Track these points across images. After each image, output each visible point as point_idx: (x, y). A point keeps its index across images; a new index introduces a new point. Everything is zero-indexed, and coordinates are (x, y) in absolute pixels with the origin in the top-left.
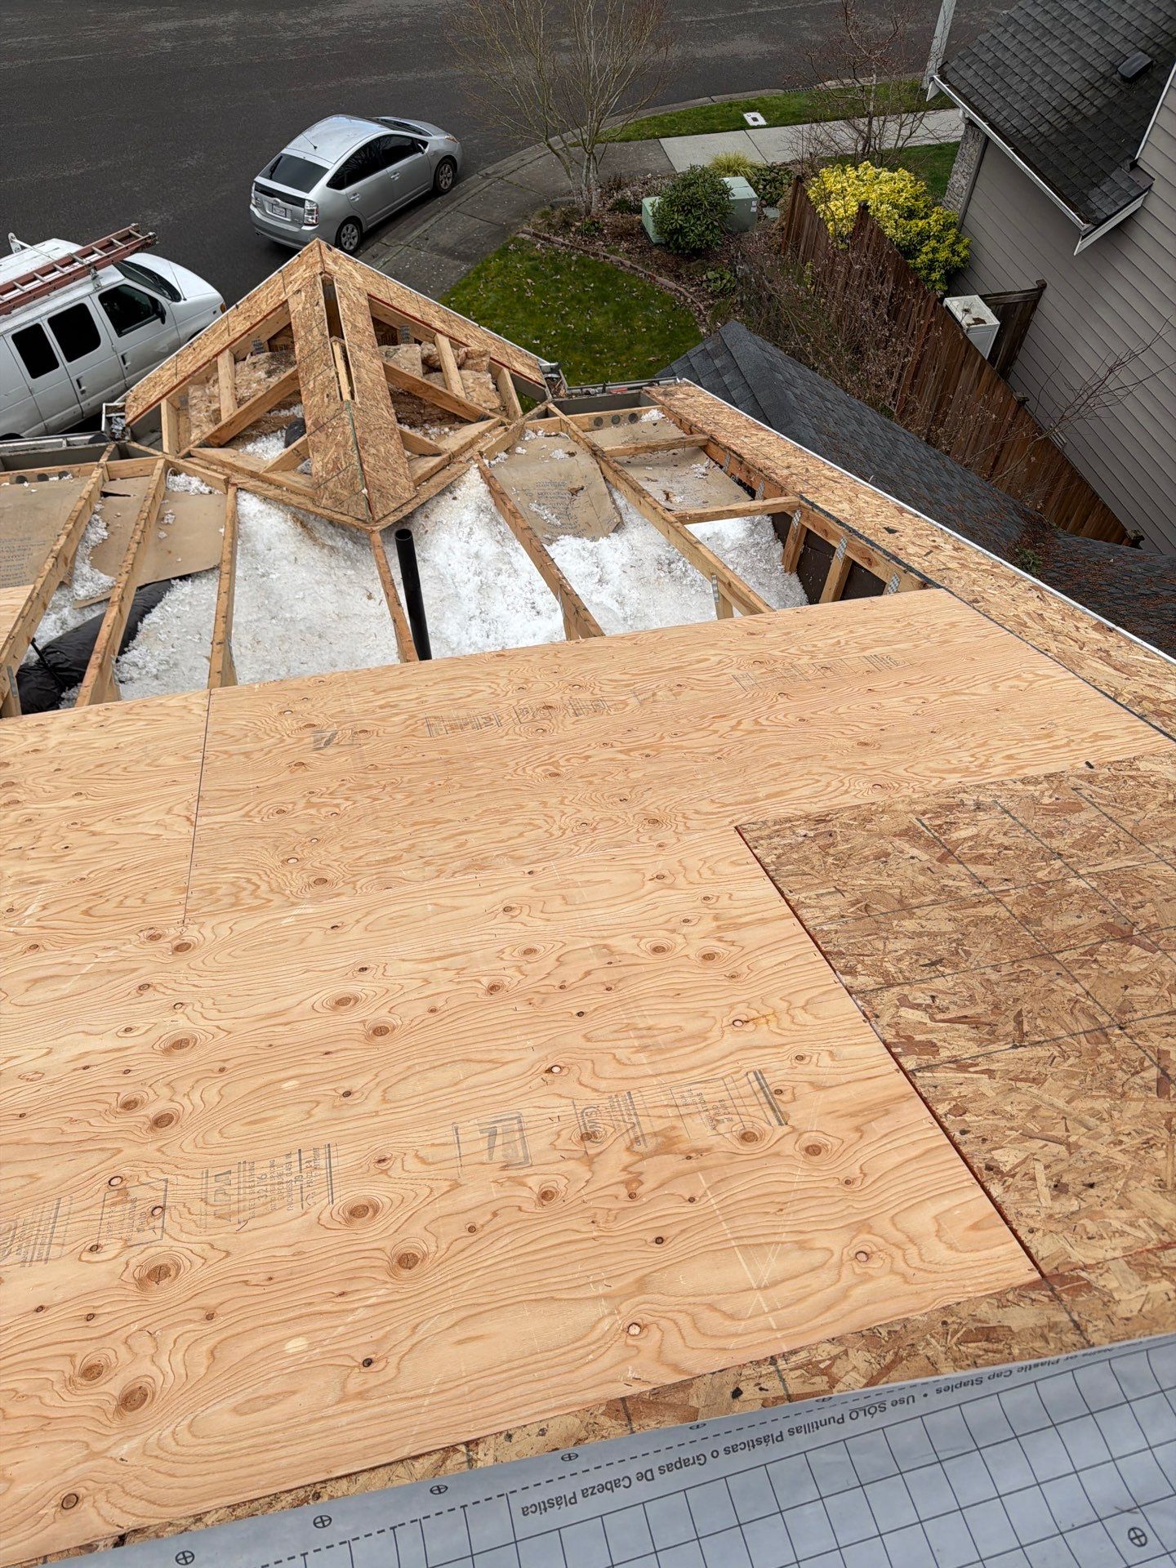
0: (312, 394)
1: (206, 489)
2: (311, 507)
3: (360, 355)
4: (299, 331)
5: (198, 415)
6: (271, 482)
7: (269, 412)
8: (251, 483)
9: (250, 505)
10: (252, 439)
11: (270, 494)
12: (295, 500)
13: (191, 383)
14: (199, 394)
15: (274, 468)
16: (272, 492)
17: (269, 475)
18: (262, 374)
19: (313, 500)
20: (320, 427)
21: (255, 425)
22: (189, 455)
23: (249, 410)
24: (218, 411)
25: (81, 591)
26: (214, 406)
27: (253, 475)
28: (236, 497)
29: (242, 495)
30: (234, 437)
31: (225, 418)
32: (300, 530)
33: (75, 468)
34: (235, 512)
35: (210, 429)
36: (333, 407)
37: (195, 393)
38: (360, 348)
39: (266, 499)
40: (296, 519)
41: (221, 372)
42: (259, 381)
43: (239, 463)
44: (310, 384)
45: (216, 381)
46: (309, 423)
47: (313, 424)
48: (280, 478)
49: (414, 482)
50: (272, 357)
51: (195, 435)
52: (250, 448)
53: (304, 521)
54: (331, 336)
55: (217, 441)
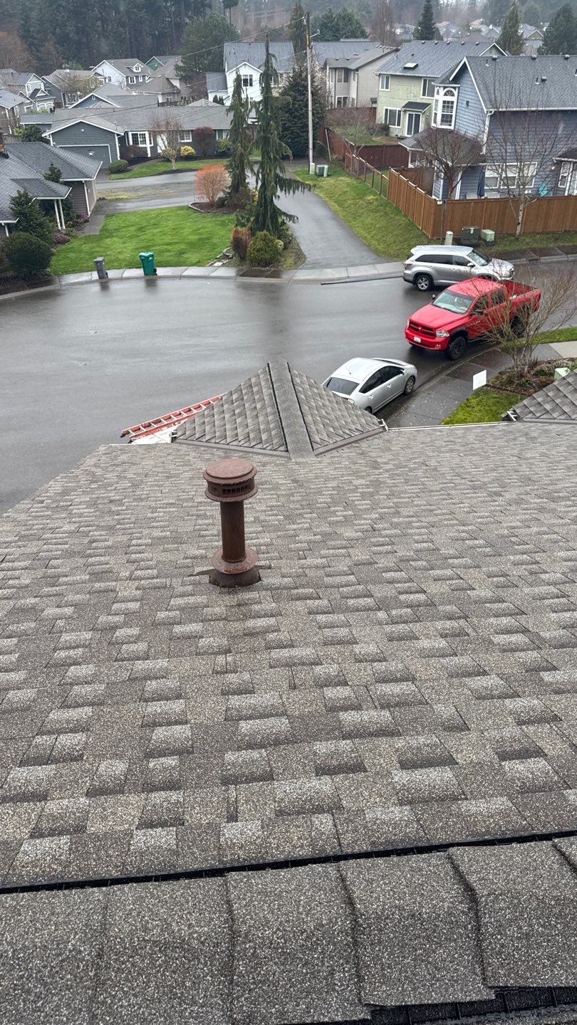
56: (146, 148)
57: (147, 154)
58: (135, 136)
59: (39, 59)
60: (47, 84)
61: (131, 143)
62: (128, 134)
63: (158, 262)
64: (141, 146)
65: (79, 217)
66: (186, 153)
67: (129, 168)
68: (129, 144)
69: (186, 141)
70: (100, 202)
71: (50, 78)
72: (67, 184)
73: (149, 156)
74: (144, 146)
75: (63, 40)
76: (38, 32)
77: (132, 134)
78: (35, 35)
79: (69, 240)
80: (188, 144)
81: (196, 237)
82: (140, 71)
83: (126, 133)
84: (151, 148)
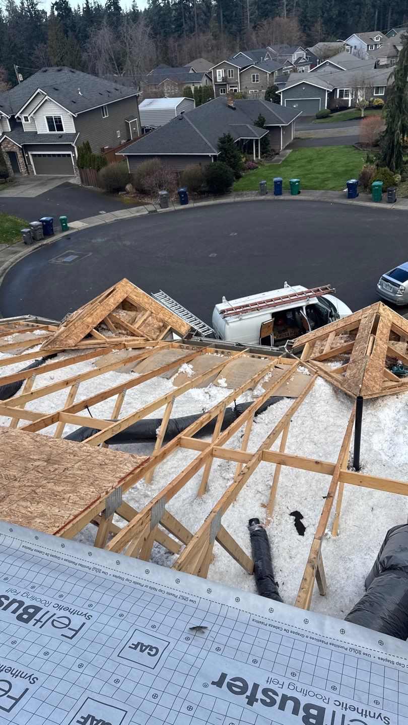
0: (356, 351)
1: (308, 373)
2: (340, 386)
3: (380, 342)
4: (361, 330)
5: (316, 350)
6: (330, 376)
7: (341, 354)
8: (323, 375)
9: (320, 381)
10: (331, 361)
11: (328, 379)
12: (336, 383)
13: (318, 339)
14: (319, 343)
15: (333, 372)
16: (329, 379)
17: (331, 374)
18: (343, 341)
19: (341, 385)
20: (354, 362)
21: (334, 357)
22: (308, 362)
23: (333, 351)
24: (323, 350)
25: (256, 393)
26: (322, 348)
27: (326, 372)
28: (316, 377)
29: (319, 377)
30: (325, 359)
31: (324, 352)
32: (334, 393)
33: (270, 357)
34: (313, 382)
35: (318, 355)
36: (362, 356)
37: (318, 343)
38: (381, 339)
39: (326, 381)
40: (333, 389)
41: (329, 338)
42: (340, 343)
43: (323, 368)
44: (357, 348)
45: (327, 340)
46: (351, 360)
47: (352, 361)
48: (334, 375)
49: (382, 388)
50: (349, 337)
51: (312, 356)
52: (329, 364)
53: (336, 391)
54: (371, 333)
55: (319, 359)
56: (348, 100)
57: (348, 104)
58: (341, 92)
59: (308, 35)
60: (309, 53)
61: (338, 97)
62: (336, 90)
63: (305, 187)
64: (344, 98)
65: (273, 150)
66: (376, 104)
67: (331, 115)
68: (336, 97)
69: (380, 95)
70: (295, 140)
71: (311, 49)
72: (268, 128)
73: (350, 105)
74: (347, 98)
75: (328, 22)
76: (312, 17)
77: (340, 90)
78: (309, 19)
79: (257, 167)
80: (380, 97)
81: (344, 169)
82: (379, 40)
83: (335, 90)
84: (352, 100)
